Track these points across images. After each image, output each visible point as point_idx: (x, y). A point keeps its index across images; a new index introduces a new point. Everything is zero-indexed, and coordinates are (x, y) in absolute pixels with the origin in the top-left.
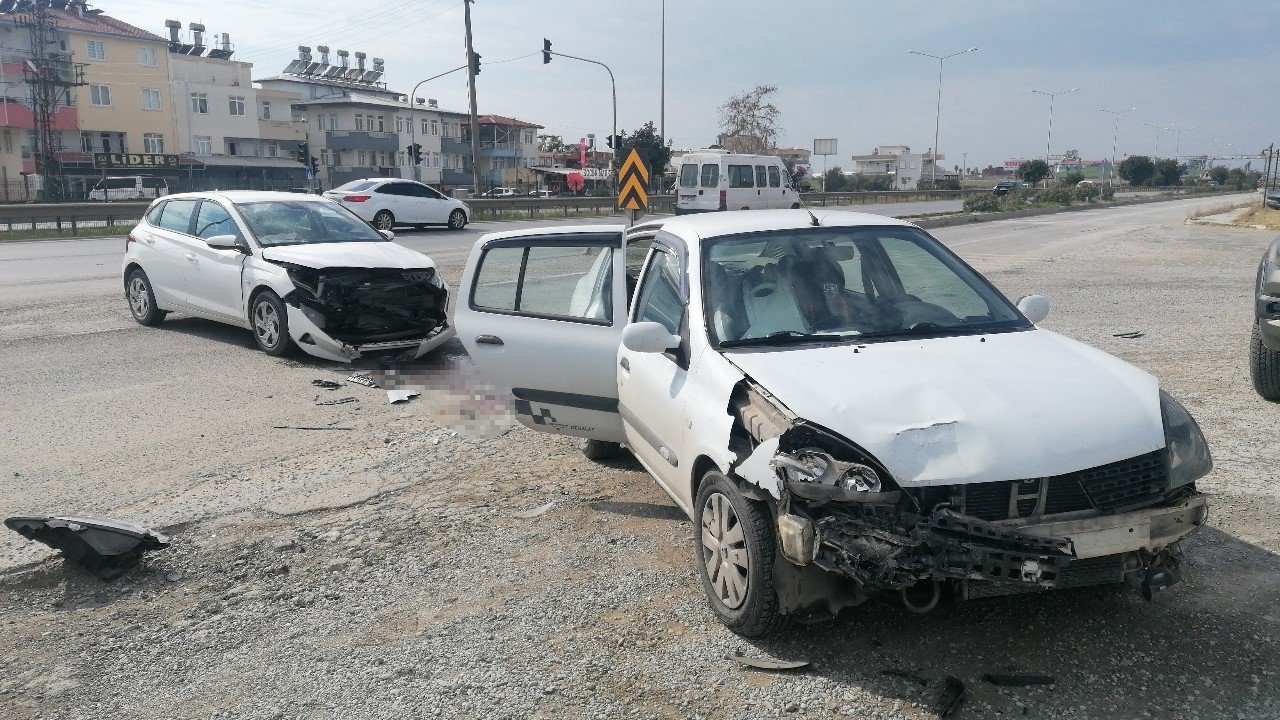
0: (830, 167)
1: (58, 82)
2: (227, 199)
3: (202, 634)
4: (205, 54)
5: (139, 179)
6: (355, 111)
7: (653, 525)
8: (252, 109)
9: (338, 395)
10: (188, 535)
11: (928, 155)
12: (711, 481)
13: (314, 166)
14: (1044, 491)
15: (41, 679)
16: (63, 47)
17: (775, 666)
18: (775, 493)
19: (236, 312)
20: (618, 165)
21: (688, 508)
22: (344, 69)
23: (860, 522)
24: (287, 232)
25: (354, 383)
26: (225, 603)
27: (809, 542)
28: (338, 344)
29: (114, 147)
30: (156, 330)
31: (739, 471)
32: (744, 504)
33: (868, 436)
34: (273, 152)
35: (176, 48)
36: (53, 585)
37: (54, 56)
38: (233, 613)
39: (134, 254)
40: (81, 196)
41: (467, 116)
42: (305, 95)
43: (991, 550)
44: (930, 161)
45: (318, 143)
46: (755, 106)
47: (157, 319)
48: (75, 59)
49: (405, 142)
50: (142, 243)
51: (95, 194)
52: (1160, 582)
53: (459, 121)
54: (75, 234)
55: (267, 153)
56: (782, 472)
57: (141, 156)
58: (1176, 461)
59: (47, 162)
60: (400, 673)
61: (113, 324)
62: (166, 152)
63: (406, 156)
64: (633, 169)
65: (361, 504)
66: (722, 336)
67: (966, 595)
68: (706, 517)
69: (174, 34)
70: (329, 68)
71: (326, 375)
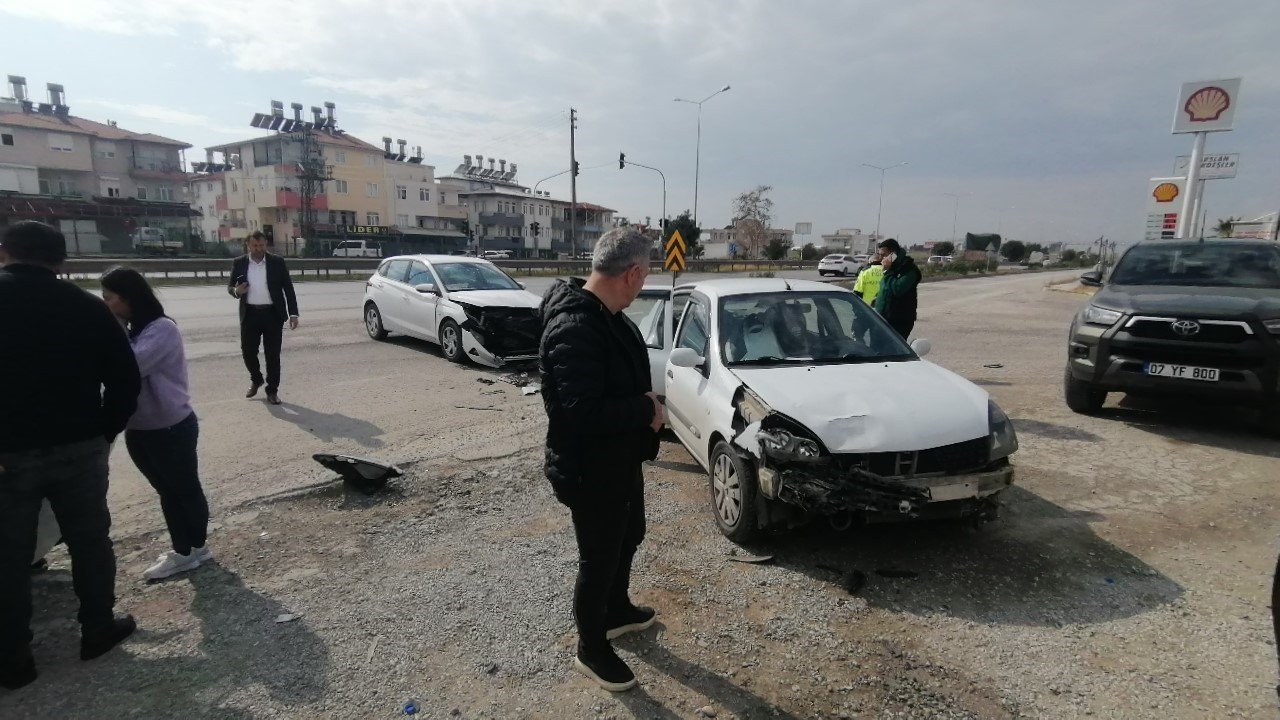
0: (806, 243)
1: (317, 178)
2: (427, 260)
3: (425, 527)
4: (406, 160)
5: (364, 242)
6: (498, 199)
7: (684, 476)
8: (434, 197)
9: (492, 388)
10: (412, 469)
11: (872, 236)
12: (721, 447)
13: (472, 236)
14: (916, 460)
15: (340, 547)
16: (320, 154)
17: (754, 560)
18: (758, 455)
19: (431, 333)
20: (666, 239)
21: (706, 465)
22: (492, 170)
23: (806, 474)
24: (462, 282)
25: (502, 381)
26: (436, 510)
27: (776, 484)
28: (492, 356)
29: (349, 219)
30: (381, 343)
31: (736, 441)
32: (739, 461)
33: (813, 422)
34: (446, 225)
35: (389, 156)
36: (338, 496)
37: (315, 160)
38: (442, 516)
39: (371, 294)
40: (329, 254)
41: (569, 204)
42: (467, 189)
43: (882, 493)
44: (874, 240)
45: (474, 220)
46: (757, 199)
47: (383, 336)
48: (328, 163)
49: (528, 220)
50: (375, 287)
51: (336, 252)
52: (983, 518)
53: (563, 207)
54: (328, 278)
55: (442, 226)
56: (762, 442)
57: (365, 227)
58: (996, 445)
59: (308, 230)
60: (539, 553)
61: (355, 338)
62: (381, 225)
63: (529, 230)
64: (676, 243)
65: (510, 456)
66: (730, 358)
67: (868, 522)
68: (717, 470)
69: (388, 147)
70: (482, 171)
71: (485, 375)
